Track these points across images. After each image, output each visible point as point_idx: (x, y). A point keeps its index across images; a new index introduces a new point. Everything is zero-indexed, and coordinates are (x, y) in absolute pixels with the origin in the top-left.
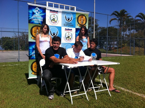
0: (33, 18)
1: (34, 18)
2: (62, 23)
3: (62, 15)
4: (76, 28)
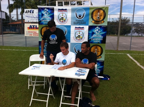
1: (43, 19)
2: (71, 21)
3: (72, 12)
4: (89, 26)
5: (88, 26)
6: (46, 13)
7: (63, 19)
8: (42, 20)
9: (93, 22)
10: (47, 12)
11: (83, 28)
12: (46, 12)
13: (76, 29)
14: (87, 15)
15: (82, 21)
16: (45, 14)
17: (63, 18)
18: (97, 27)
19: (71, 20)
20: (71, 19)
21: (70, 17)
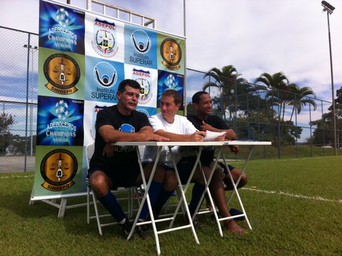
0: (52, 34)
1: (55, 35)
2: (125, 54)
3: (125, 33)
4: (159, 71)
5: (157, 71)
6: (64, 21)
7: (107, 46)
8: (51, 37)
9: (165, 63)
10: (66, 17)
11: (148, 72)
12: (62, 17)
13: (134, 73)
14: (154, 47)
15: (146, 57)
16: (60, 23)
17: (107, 41)
18: (171, 76)
19: (123, 52)
20: (125, 50)
21: (123, 43)
